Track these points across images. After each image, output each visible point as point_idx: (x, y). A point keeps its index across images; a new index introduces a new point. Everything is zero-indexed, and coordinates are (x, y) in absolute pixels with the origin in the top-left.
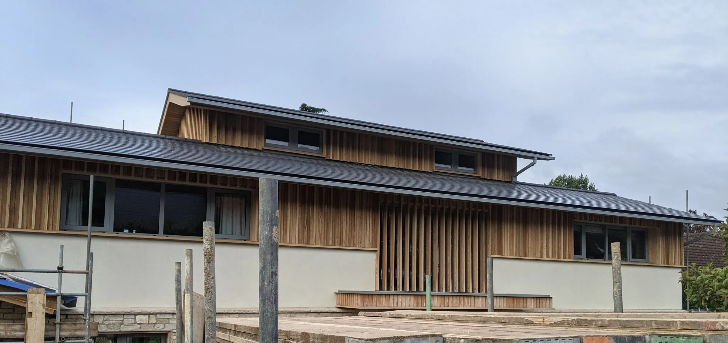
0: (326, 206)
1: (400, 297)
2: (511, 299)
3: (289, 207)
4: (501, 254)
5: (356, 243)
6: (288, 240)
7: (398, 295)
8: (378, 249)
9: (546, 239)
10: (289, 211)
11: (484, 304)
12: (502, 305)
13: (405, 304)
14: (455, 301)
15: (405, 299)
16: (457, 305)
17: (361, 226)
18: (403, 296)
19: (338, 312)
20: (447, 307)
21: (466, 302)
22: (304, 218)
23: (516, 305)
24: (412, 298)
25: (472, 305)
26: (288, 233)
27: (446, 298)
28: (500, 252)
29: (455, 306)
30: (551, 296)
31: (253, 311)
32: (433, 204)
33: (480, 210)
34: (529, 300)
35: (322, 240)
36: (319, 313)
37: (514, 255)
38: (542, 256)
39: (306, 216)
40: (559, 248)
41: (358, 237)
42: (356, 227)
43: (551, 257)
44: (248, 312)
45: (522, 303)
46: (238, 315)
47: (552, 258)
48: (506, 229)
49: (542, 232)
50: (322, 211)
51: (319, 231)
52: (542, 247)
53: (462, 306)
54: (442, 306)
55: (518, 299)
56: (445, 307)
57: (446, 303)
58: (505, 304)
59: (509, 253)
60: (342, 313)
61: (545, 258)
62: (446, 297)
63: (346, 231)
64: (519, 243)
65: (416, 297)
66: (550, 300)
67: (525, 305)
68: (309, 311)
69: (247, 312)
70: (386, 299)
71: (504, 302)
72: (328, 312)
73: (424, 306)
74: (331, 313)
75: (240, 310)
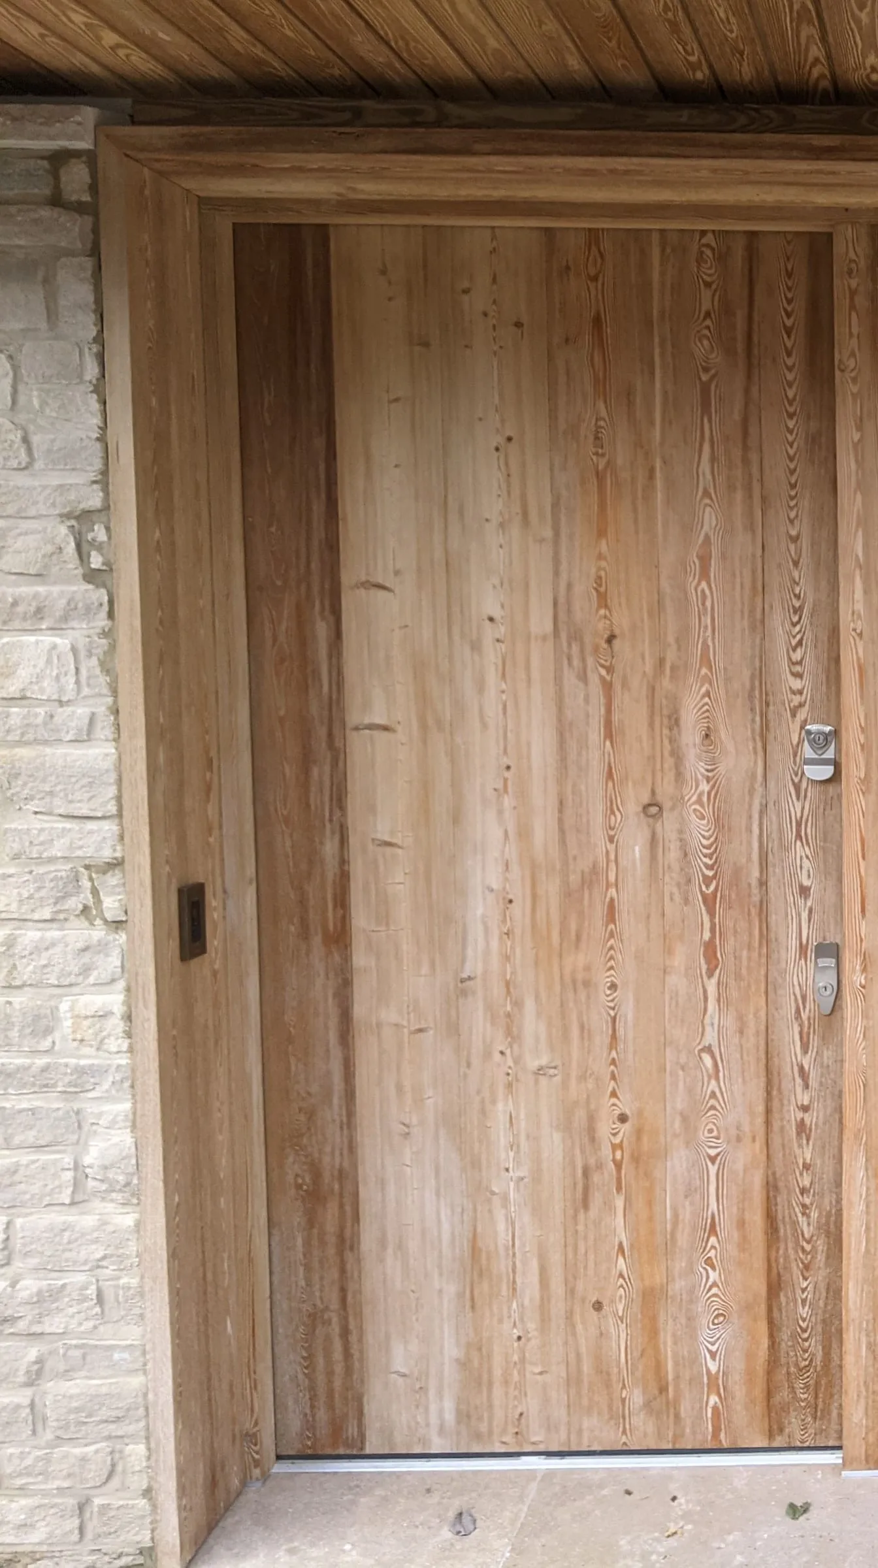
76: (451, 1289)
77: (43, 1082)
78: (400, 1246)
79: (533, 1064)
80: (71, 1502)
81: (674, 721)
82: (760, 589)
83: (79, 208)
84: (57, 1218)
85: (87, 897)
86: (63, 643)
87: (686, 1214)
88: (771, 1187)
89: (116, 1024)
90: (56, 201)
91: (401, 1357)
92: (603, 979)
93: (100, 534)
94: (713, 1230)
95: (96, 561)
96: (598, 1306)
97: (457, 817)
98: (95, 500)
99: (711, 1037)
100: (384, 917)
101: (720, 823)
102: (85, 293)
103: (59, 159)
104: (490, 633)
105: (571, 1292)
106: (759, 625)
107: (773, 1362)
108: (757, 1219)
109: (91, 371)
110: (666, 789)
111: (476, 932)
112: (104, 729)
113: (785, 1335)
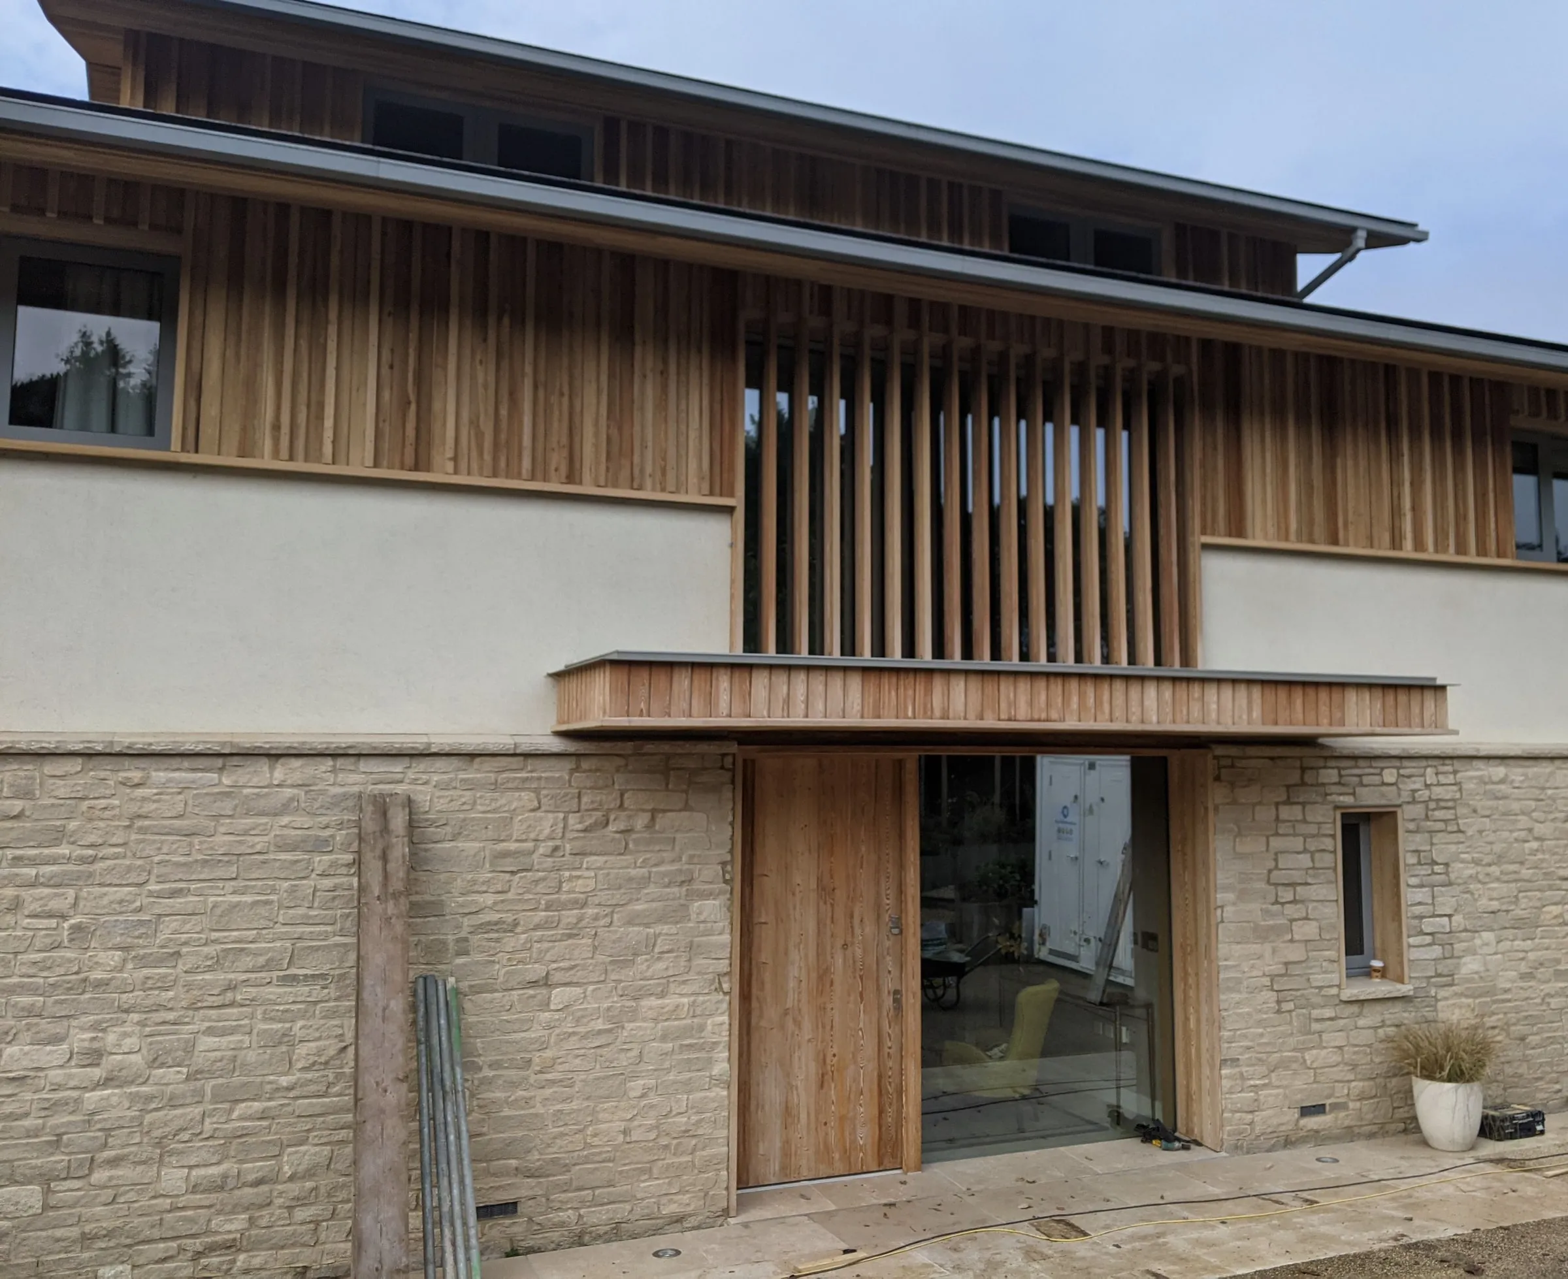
0: (506, 321)
1: (800, 678)
2: (1282, 693)
3: (333, 315)
4: (1240, 533)
5: (642, 470)
6: (328, 449)
7: (789, 668)
8: (738, 500)
9: (1412, 484)
10: (332, 330)
11: (1169, 709)
12: (1245, 717)
13: (821, 707)
14: (1043, 697)
15: (821, 688)
16: (1054, 715)
17: (662, 405)
18: (813, 675)
19: (555, 750)
20: (1010, 720)
21: (1092, 700)
22: (405, 362)
23: (1300, 716)
24: (855, 682)
25: (1117, 714)
26: (329, 423)
27: (1006, 685)
28: (1237, 526)
29: (1043, 716)
30: (1439, 682)
31: (151, 744)
32: (965, 335)
33: (1155, 366)
34: (1352, 696)
35: (488, 457)
36: (468, 758)
37: (1293, 536)
38: (1396, 543)
39: (412, 352)
40: (1460, 518)
41: (650, 449)
42: (642, 408)
43: (1431, 548)
44: (128, 747)
45: (1324, 709)
46: (80, 760)
47: (1436, 551)
48: (1257, 438)
49: (1395, 458)
50: (485, 340)
51: (474, 423)
52: (1396, 512)
53: (1075, 718)
54: (988, 714)
55: (1311, 692)
56: (999, 720)
57: (1003, 705)
58: (1256, 713)
59: (1271, 530)
60: (574, 758)
61: (1408, 551)
62: (1003, 679)
63: (596, 424)
64: (1310, 496)
65: (873, 679)
66: (1439, 694)
67: (1337, 715)
68: (421, 747)
69: (125, 751)
70: (736, 688)
71: (1250, 703)
72: (512, 752)
73: (906, 717)
74: (527, 756)
75: (89, 742)
76: (779, 1122)
77: (701, 1048)
78: (763, 1107)
79: (807, 1038)
80: (702, 1194)
81: (852, 917)
82: (877, 871)
83: (728, 770)
84: (703, 1094)
85: (717, 985)
86: (717, 902)
87: (854, 1089)
88: (880, 1077)
89: (726, 1026)
90: (722, 768)
91: (762, 1149)
92: (829, 1006)
93: (729, 868)
94: (862, 1093)
95: (728, 877)
96: (826, 1124)
97: (786, 953)
98: (729, 858)
99: (861, 1025)
100: (762, 989)
101: (865, 951)
102: (730, 795)
103: (724, 755)
104: (798, 889)
105: (817, 1119)
106: (878, 883)
107: (880, 1138)
108: (875, 1087)
109: (730, 818)
110: (849, 939)
111: (791, 993)
112: (728, 930)
113: (884, 1129)
